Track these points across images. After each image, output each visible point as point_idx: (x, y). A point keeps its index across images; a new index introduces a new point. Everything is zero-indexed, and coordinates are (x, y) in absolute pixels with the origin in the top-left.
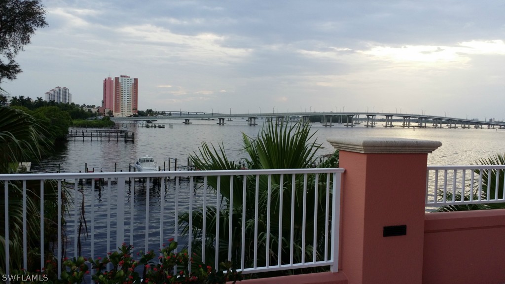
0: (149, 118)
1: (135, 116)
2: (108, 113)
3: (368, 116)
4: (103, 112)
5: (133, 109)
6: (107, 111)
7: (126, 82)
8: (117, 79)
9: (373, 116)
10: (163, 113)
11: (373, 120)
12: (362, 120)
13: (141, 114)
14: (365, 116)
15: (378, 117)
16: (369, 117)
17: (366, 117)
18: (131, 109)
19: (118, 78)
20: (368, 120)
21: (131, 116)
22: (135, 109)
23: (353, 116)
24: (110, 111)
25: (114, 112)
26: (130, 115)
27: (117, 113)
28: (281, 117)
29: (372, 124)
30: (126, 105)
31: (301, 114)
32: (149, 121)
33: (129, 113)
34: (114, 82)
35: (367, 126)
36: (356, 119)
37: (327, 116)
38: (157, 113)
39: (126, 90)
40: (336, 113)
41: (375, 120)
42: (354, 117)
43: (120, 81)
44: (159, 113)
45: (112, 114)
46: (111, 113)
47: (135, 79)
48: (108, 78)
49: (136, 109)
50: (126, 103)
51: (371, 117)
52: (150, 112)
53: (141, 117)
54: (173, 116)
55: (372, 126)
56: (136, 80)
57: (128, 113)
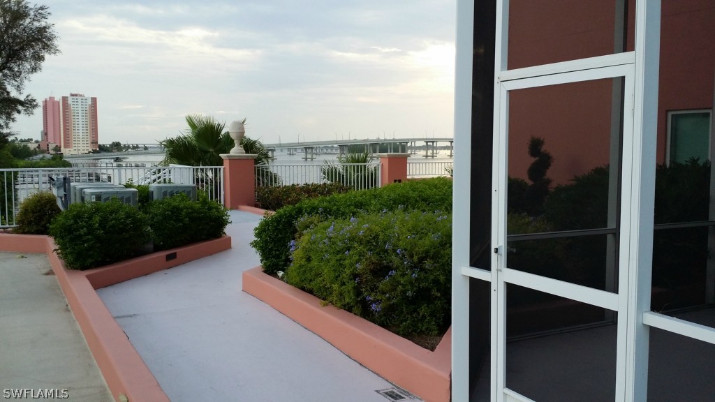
0: (116, 154)
1: (95, 152)
2: (54, 150)
3: (427, 142)
4: (46, 148)
5: (92, 143)
6: (52, 146)
7: (80, 103)
8: (65, 99)
9: (433, 142)
10: (136, 147)
11: (433, 148)
12: (420, 148)
13: (103, 149)
14: (423, 143)
15: (440, 144)
16: (429, 144)
17: (425, 144)
18: (89, 142)
19: (67, 97)
20: (427, 148)
21: (90, 152)
22: (95, 142)
23: (407, 143)
24: (57, 146)
25: (62, 148)
26: (87, 152)
27: (68, 150)
28: (309, 148)
29: (433, 153)
30: (81, 136)
31: (336, 142)
32: (117, 158)
33: (86, 148)
34: (61, 104)
35: (427, 156)
36: (411, 148)
37: (372, 145)
38: (127, 147)
39: (80, 115)
40: (385, 140)
41: (437, 148)
42: (409, 144)
43: (70, 101)
44: (129, 147)
45: (60, 150)
46: (57, 149)
47: (92, 98)
48: (50, 98)
49: (97, 142)
50: (81, 134)
51: (431, 144)
52: (116, 146)
53: (106, 154)
54: (150, 150)
55: (433, 156)
56: (94, 100)
57: (84, 148)
